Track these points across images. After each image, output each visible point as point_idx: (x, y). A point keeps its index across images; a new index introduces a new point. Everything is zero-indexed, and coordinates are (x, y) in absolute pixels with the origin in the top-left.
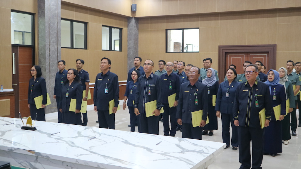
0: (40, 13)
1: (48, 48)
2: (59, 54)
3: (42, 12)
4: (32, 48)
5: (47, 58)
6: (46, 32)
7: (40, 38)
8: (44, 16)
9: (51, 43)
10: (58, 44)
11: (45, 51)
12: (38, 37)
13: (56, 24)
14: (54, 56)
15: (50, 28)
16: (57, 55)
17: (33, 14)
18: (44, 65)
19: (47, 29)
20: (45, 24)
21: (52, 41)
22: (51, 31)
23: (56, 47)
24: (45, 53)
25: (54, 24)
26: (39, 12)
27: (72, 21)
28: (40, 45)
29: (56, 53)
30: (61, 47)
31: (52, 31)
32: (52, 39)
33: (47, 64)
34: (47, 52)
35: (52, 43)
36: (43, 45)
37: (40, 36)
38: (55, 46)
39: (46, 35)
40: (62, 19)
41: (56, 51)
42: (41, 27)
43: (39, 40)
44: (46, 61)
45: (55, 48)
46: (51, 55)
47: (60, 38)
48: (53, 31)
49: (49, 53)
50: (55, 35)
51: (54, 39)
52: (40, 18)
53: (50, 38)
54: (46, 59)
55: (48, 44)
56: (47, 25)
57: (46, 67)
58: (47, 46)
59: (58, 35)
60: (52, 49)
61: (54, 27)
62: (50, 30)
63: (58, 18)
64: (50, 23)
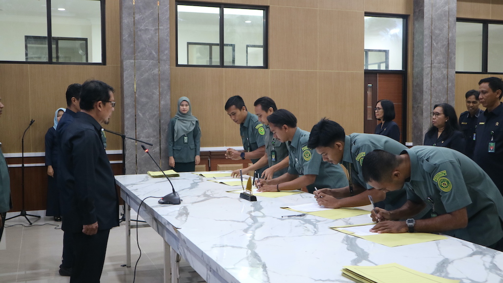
0: (417, 13)
1: (428, 74)
2: (450, 85)
3: (420, 10)
4: (402, 75)
5: (426, 92)
6: (426, 45)
7: (415, 58)
8: (423, 17)
9: (435, 64)
10: (449, 67)
11: (423, 80)
12: (413, 56)
13: (446, 30)
14: (441, 87)
15: (433, 37)
16: (446, 86)
17: (405, 17)
18: (420, 103)
19: (427, 40)
20: (423, 32)
21: (436, 61)
22: (434, 44)
23: (445, 72)
24: (423, 84)
25: (441, 30)
26: (414, 12)
27: (485, 23)
28: (416, 70)
29: (445, 82)
30: (457, 72)
31: (437, 43)
32: (438, 58)
33: (425, 102)
34: (426, 81)
35: (437, 65)
36: (420, 69)
37: (416, 53)
38: (443, 69)
39: (425, 50)
40: (459, 20)
41: (444, 78)
42: (418, 37)
43: (414, 61)
44: (424, 97)
45: (442, 73)
46: (434, 87)
47: (454, 54)
48: (439, 44)
49: (429, 82)
50: (443, 50)
51: (440, 58)
52: (416, 23)
53: (433, 55)
54: (424, 93)
55: (429, 67)
56: (427, 32)
57: (424, 107)
58: (427, 71)
59: (449, 51)
60: (437, 74)
61: (441, 35)
62: (433, 41)
63: (450, 19)
64: (434, 28)
